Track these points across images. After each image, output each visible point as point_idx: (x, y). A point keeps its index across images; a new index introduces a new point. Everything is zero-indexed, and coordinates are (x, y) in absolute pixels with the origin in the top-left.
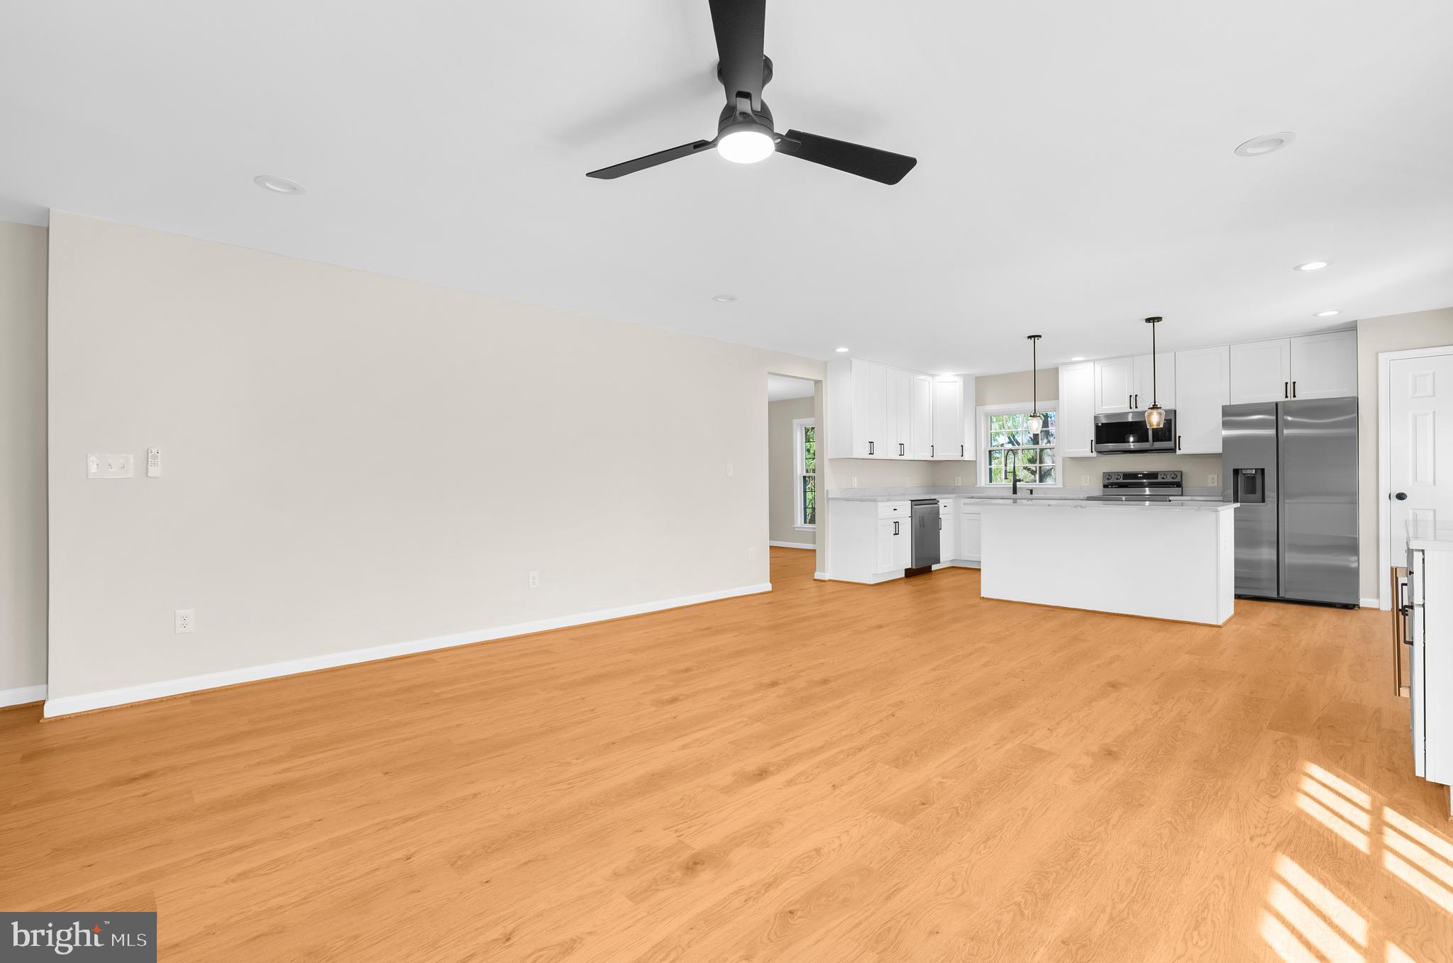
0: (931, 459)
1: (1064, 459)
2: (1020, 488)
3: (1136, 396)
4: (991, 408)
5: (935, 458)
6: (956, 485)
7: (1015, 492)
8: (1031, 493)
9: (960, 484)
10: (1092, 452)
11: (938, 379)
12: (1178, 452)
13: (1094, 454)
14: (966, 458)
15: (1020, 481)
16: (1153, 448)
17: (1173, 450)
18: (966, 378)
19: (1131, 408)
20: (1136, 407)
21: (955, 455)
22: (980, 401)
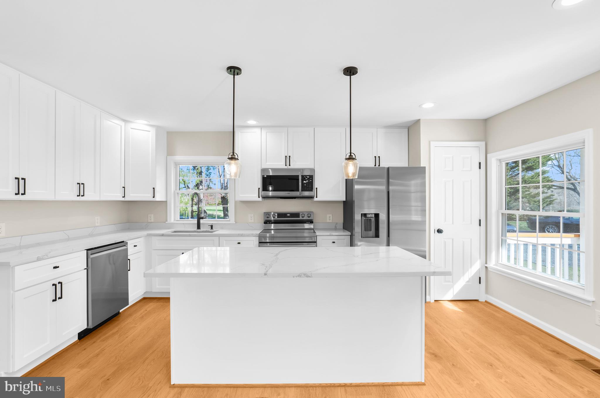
0: (123, 199)
1: (236, 202)
2: (203, 224)
3: (290, 156)
4: (178, 158)
5: (127, 199)
6: (149, 221)
7: (199, 227)
8: (212, 228)
9: (152, 221)
10: (259, 197)
11: (133, 125)
12: (315, 199)
13: (260, 199)
14: (158, 198)
15: (203, 218)
16: (301, 195)
17: (312, 197)
18: (158, 129)
19: (286, 165)
20: (290, 165)
21: (148, 197)
22: (170, 152)
